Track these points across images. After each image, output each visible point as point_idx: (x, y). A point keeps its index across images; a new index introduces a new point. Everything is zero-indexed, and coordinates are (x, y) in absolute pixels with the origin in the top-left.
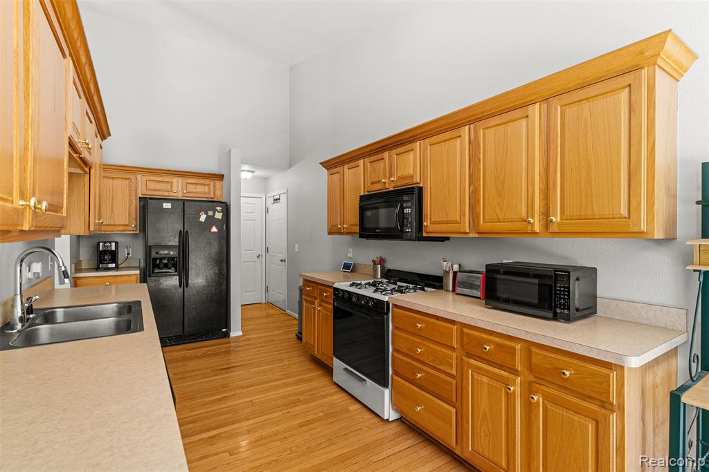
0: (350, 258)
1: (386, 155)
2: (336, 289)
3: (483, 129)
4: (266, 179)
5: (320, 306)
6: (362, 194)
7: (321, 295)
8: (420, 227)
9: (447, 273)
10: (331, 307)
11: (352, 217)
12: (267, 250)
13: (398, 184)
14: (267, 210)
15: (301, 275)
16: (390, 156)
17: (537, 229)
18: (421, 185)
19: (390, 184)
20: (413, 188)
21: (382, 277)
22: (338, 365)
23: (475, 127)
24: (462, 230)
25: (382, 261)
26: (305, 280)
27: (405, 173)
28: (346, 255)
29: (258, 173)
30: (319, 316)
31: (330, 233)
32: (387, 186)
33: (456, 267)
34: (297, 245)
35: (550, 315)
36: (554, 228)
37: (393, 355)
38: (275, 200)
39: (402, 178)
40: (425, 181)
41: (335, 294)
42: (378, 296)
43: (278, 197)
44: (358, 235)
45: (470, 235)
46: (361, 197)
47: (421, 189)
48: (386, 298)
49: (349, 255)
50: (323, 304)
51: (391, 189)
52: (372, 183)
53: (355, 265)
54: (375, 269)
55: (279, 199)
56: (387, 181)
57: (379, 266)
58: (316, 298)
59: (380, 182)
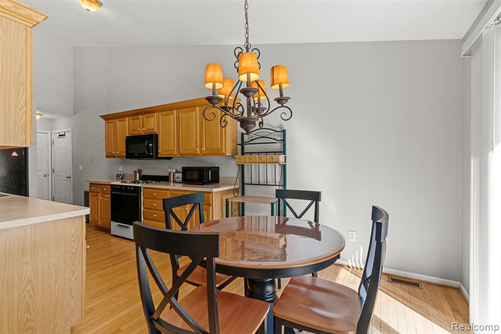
0: (120, 171)
1: (141, 117)
2: (112, 185)
3: (182, 113)
4: (51, 120)
5: (102, 196)
6: (128, 136)
7: (103, 190)
8: (157, 153)
9: (170, 173)
10: (109, 196)
11: (122, 148)
12: (53, 171)
13: (147, 132)
14: (53, 143)
15: (87, 181)
16: (143, 118)
17: (199, 153)
18: (157, 133)
19: (142, 131)
20: (153, 134)
21: (140, 179)
22: (114, 225)
23: (179, 112)
24: (174, 154)
25: (140, 171)
26: (90, 184)
27: (150, 127)
28: (118, 169)
29: (45, 116)
30: (101, 202)
31: (107, 157)
32: (141, 132)
33: (174, 171)
34: (81, 166)
35: (201, 183)
36: (203, 152)
37: (143, 211)
38: (60, 135)
39: (149, 129)
40: (159, 132)
41: (111, 188)
42: (136, 185)
43: (64, 134)
44: (125, 157)
45: (177, 156)
46: (127, 137)
47: (157, 136)
48: (140, 185)
49: (120, 170)
50: (104, 195)
51: (143, 134)
52: (133, 130)
53: (123, 175)
54: (135, 176)
55: (64, 135)
56: (141, 130)
57: (138, 174)
58: (99, 193)
59: (137, 130)
